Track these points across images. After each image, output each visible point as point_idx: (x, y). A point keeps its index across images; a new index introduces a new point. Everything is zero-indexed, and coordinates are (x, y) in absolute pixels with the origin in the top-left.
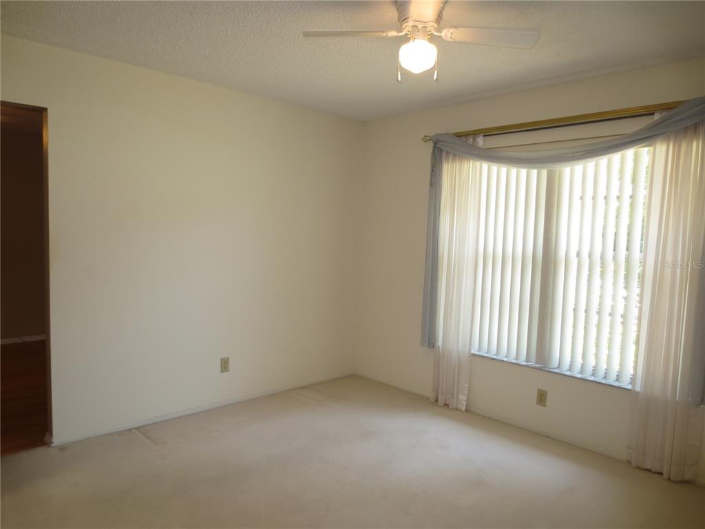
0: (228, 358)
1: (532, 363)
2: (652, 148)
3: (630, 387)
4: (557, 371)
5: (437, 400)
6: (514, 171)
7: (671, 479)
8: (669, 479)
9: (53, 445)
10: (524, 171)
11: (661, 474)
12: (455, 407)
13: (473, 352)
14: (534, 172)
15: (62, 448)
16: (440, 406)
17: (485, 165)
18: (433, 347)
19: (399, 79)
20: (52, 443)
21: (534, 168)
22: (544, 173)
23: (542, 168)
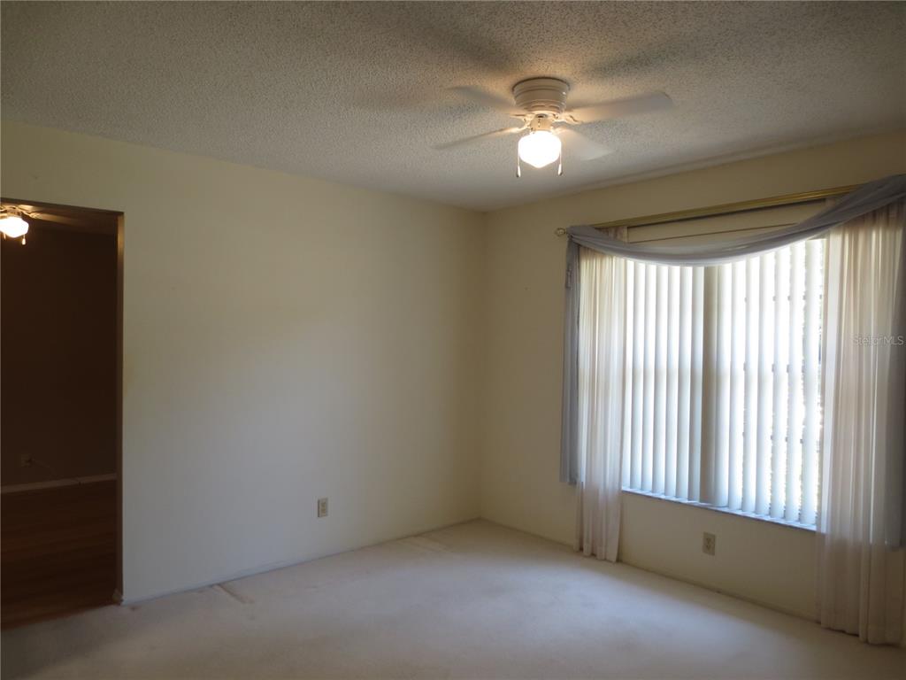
0: (326, 499)
1: (696, 502)
2: (825, 240)
3: (814, 528)
4: (726, 510)
5: (581, 549)
6: (665, 268)
7: (870, 641)
8: (866, 642)
9: (123, 603)
10: (676, 269)
11: (857, 635)
12: (603, 558)
13: (624, 488)
14: (689, 270)
15: (134, 608)
16: (585, 557)
17: (631, 262)
18: (575, 483)
19: (519, 174)
20: (122, 601)
21: (689, 265)
22: (701, 270)
23: (700, 265)
